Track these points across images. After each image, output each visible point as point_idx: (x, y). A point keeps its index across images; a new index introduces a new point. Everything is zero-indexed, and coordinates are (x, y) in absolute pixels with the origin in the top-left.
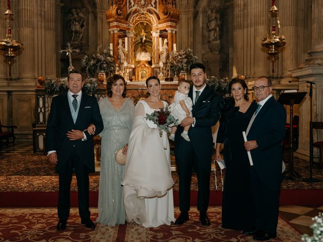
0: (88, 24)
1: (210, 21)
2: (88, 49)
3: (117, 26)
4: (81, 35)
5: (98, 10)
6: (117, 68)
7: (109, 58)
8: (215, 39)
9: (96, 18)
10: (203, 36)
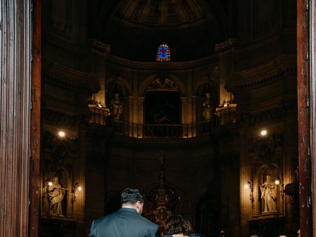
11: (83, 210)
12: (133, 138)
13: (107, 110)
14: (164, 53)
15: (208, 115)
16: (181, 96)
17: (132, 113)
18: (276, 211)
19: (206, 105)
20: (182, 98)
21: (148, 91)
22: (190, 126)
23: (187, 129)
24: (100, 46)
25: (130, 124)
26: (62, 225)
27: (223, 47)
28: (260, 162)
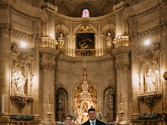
0: (65, 100)
1: (109, 99)
2: (65, 109)
3: (77, 105)
4: (62, 104)
5: (68, 96)
6: (77, 118)
7: (75, 115)
8: (111, 105)
9: (67, 98)
10: (107, 104)
11: (37, 91)
12: (70, 56)
13: (55, 40)
14: (86, 14)
15: (109, 44)
16: (95, 35)
17: (70, 44)
18: (155, 91)
19: (108, 39)
20: (95, 36)
21: (78, 33)
22: (100, 50)
23: (98, 52)
24: (52, 7)
25: (68, 49)
26: (23, 100)
27: (117, 7)
28: (145, 61)
